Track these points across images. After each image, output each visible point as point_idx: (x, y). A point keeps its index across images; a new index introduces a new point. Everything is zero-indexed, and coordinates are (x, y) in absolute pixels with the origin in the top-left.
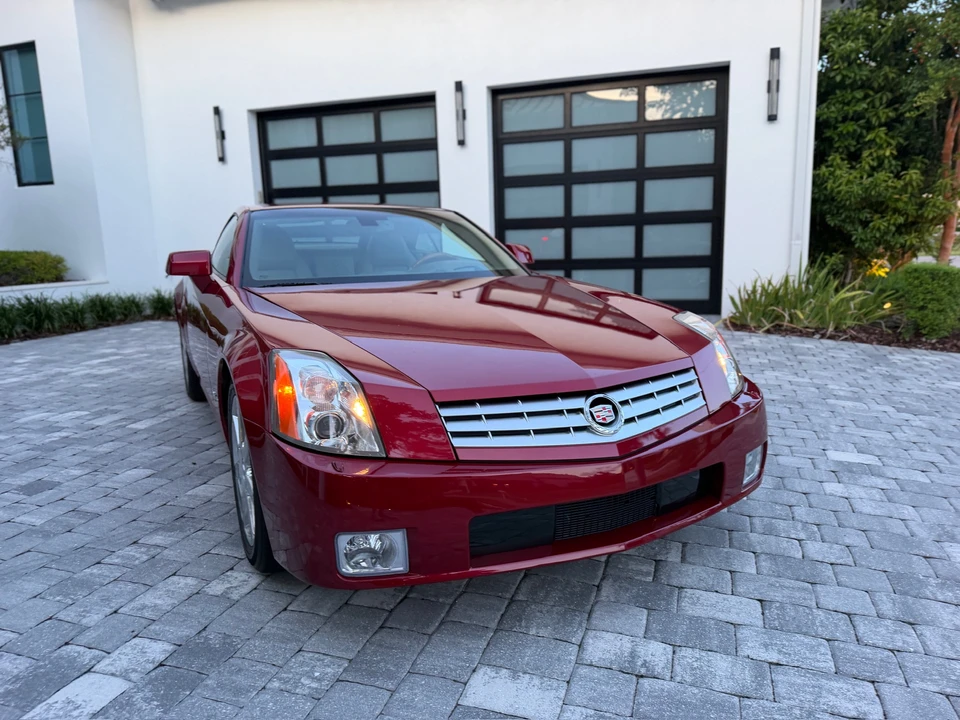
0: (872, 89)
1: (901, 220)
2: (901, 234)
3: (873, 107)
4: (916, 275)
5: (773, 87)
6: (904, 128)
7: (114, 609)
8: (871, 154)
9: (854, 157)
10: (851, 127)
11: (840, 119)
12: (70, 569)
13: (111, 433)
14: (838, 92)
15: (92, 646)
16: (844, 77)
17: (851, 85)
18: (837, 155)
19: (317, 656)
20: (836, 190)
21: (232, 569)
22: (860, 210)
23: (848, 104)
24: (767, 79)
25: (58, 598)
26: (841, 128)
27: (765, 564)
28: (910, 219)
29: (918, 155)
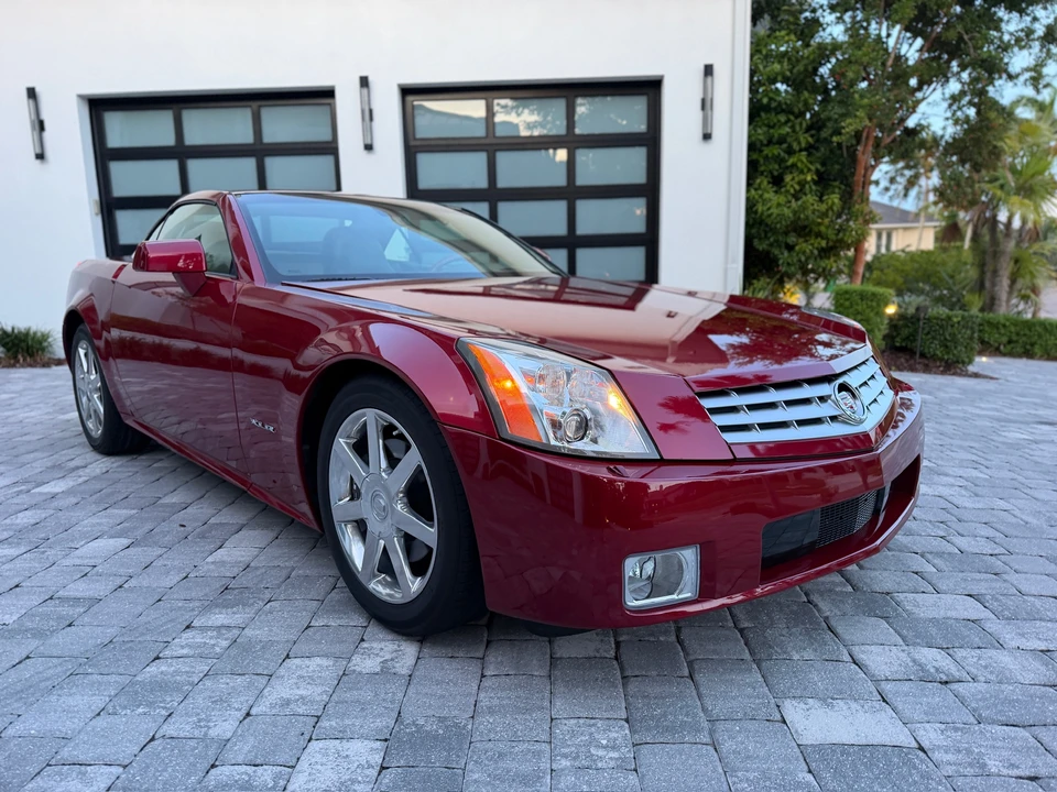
0: (793, 113)
1: (824, 243)
2: (821, 258)
3: (794, 131)
4: (847, 296)
5: (706, 104)
6: (819, 155)
7: (244, 712)
8: (793, 179)
9: (777, 181)
10: (776, 150)
11: (765, 142)
12: (121, 670)
13: (15, 501)
14: (763, 114)
15: (258, 762)
16: (771, 99)
17: (775, 109)
18: (763, 177)
19: (581, 721)
20: (766, 214)
21: (362, 640)
22: (786, 233)
23: (773, 127)
24: (701, 96)
25: (140, 710)
26: (766, 151)
27: (936, 561)
28: (831, 244)
29: (835, 180)
